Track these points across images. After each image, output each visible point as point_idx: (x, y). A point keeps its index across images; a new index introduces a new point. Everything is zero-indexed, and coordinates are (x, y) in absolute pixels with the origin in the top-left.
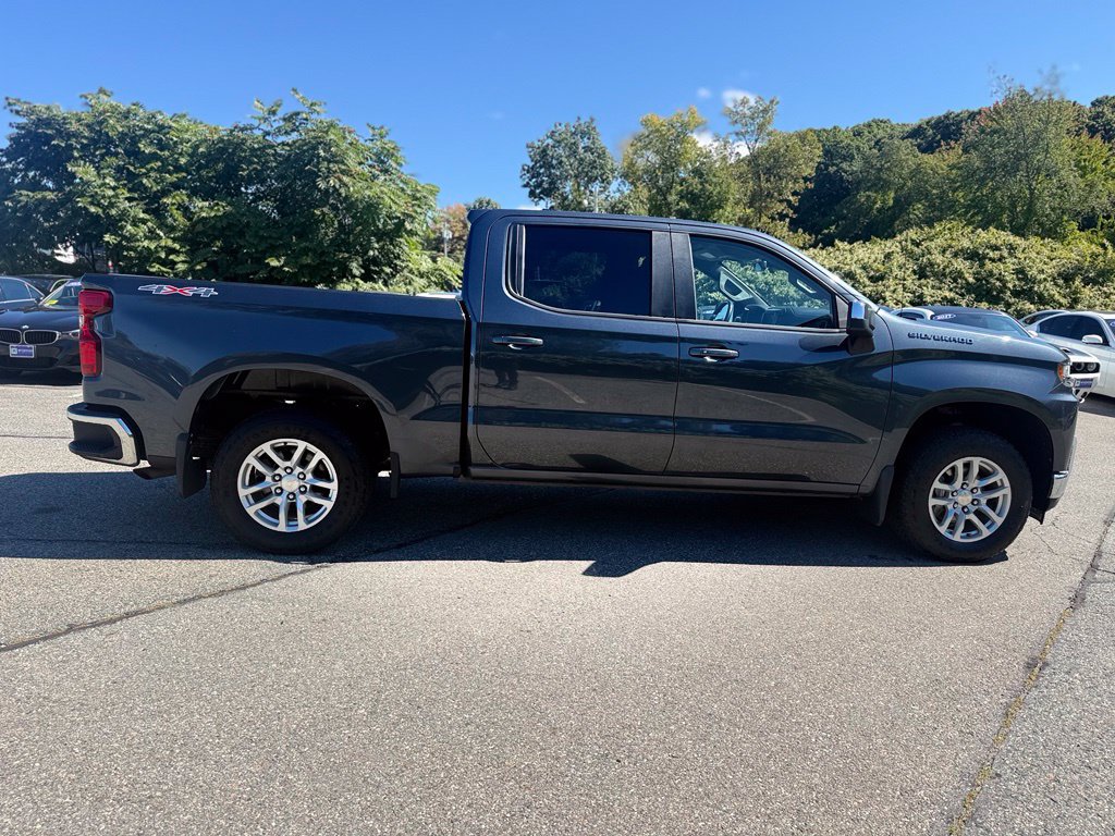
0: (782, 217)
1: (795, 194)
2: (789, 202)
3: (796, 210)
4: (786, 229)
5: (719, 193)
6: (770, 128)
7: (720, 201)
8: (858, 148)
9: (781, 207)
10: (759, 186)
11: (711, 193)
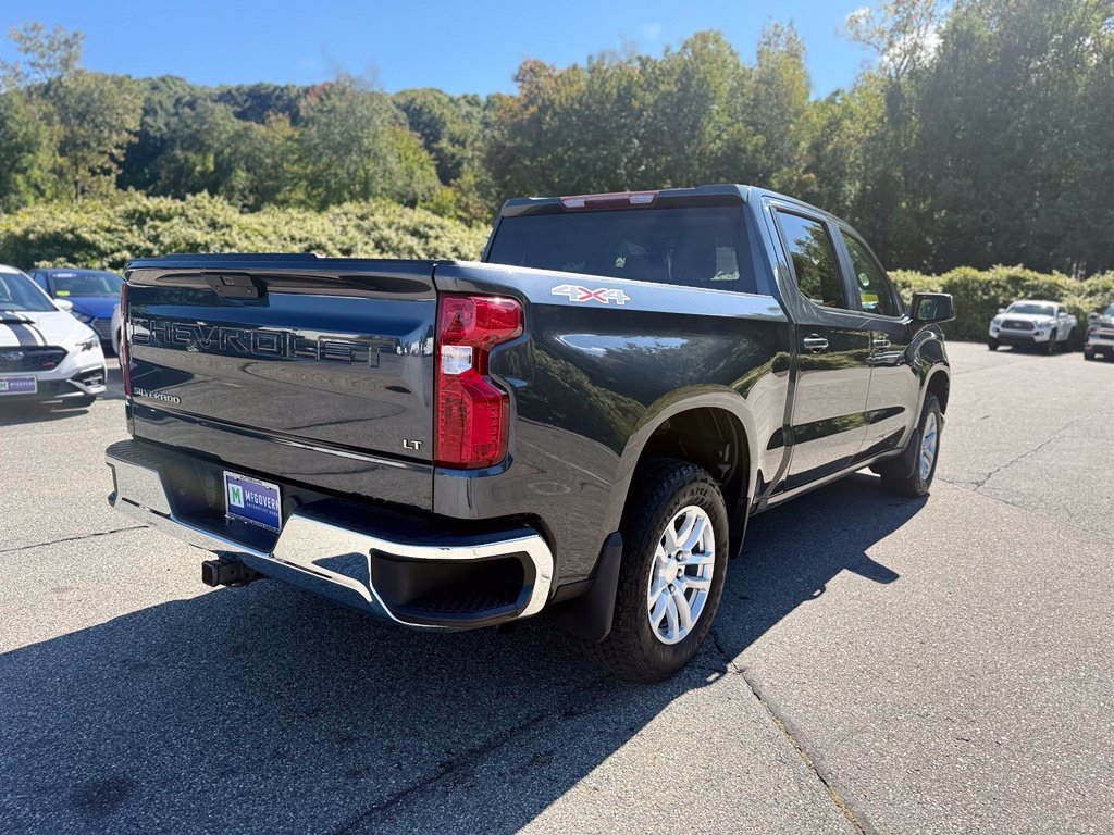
0: (107, 172)
1: (118, 147)
2: (112, 157)
3: (120, 165)
4: (113, 186)
5: (26, 134)
6: (78, 66)
7: (29, 143)
8: (160, 103)
9: (104, 161)
10: (72, 132)
11: (16, 133)
